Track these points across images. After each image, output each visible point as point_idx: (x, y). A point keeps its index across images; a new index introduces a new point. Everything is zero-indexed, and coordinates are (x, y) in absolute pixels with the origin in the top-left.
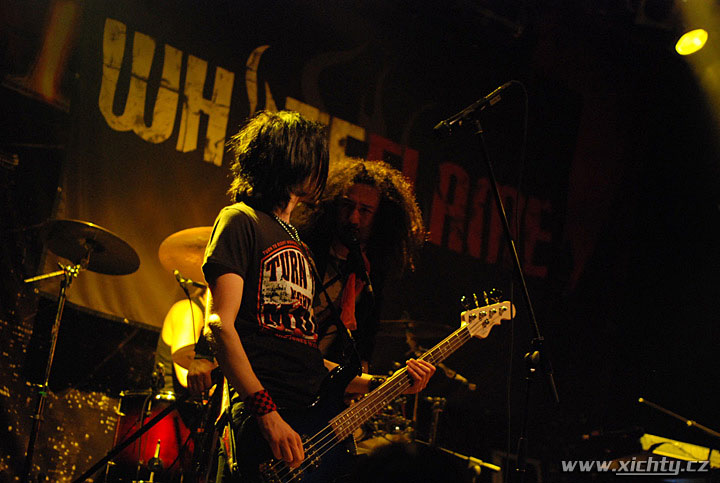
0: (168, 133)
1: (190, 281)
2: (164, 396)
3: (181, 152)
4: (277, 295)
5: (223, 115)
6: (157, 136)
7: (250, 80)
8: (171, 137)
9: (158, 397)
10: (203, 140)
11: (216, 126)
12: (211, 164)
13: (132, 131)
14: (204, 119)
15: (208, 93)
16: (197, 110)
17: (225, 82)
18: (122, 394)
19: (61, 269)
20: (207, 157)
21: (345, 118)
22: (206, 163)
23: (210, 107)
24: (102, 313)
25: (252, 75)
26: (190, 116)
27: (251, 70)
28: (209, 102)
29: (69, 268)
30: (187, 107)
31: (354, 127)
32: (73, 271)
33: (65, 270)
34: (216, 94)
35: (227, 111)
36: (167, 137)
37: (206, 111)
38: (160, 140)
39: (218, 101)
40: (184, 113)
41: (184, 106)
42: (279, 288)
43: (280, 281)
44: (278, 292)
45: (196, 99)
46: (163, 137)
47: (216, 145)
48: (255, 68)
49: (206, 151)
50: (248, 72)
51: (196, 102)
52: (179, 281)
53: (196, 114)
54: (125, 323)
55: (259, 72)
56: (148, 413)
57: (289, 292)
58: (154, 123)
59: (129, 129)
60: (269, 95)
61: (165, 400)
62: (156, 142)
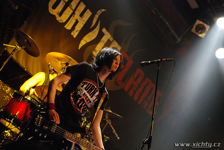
0: (64, 21)
1: (52, 68)
2: (27, 98)
3: (65, 28)
4: (80, 91)
5: (83, 23)
6: (61, 20)
7: (96, 17)
8: (65, 22)
9: (26, 97)
10: (73, 28)
11: (79, 26)
12: (72, 36)
13: (55, 16)
14: (77, 22)
15: (82, 15)
16: (76, 19)
17: (88, 14)
18: (15, 91)
19: (15, 46)
20: (72, 34)
21: (117, 42)
22: (71, 35)
23: (80, 19)
24: (20, 64)
25: (97, 16)
26: (73, 19)
27: (98, 15)
28: (81, 18)
29: (18, 47)
30: (74, 16)
31: (119, 45)
32: (19, 48)
33: (17, 47)
34: (84, 17)
35: (84, 23)
36: (63, 22)
37: (79, 20)
38: (61, 22)
39: (83, 19)
40: (72, 17)
41: (73, 15)
42: (82, 90)
43: (83, 89)
44: (81, 91)
45: (77, 15)
46: (62, 21)
47: (76, 31)
48: (99, 15)
49: (73, 31)
50: (96, 15)
51: (77, 16)
52: (49, 66)
53: (75, 19)
54: (25, 70)
55: (99, 16)
56: (20, 101)
57: (83, 93)
58: (62, 16)
59: (54, 14)
60: (99, 24)
61: (27, 99)
62: (60, 22)
